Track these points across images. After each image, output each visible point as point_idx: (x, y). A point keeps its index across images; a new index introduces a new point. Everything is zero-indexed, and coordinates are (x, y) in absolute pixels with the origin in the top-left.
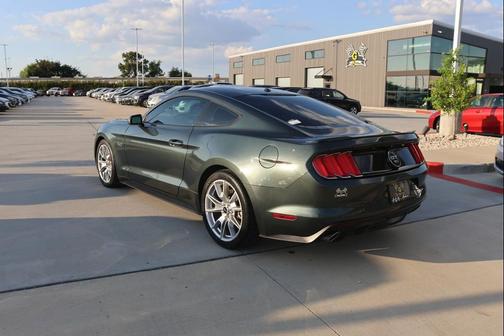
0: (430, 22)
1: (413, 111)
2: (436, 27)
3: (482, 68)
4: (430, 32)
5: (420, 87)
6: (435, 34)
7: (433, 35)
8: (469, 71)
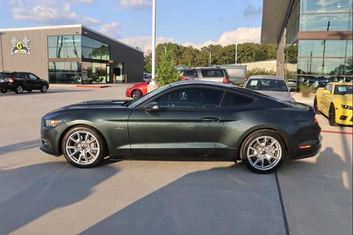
0: (80, 26)
1: (74, 86)
2: (84, 29)
3: (108, 57)
4: (80, 33)
5: (73, 69)
6: (83, 34)
7: (82, 35)
8: (103, 59)
